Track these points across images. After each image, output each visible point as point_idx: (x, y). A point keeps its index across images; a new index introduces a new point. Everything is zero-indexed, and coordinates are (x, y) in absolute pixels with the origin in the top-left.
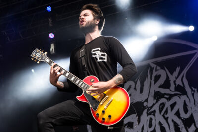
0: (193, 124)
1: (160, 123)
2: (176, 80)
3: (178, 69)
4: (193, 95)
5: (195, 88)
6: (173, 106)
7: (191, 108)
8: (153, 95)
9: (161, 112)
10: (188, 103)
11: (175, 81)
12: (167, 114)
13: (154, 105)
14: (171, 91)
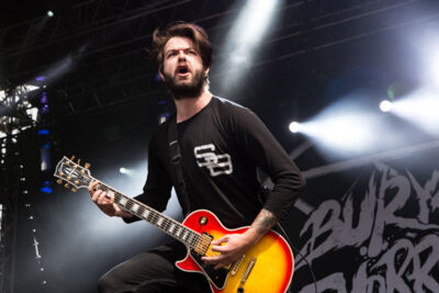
2: (433, 199)
3: (436, 174)
6: (424, 256)
8: (381, 232)
9: (397, 269)
11: (429, 202)
12: (411, 273)
13: (383, 252)
14: (420, 222)
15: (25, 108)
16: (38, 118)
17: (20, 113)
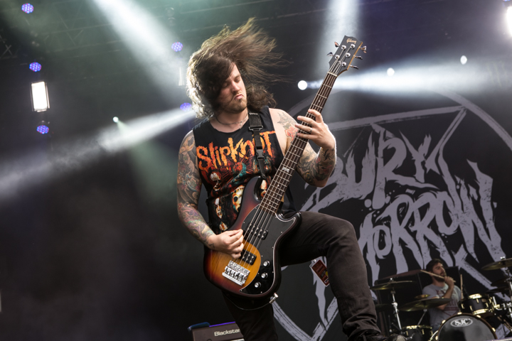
0: (462, 246)
1: (402, 242)
2: (427, 162)
3: (428, 140)
4: (458, 191)
5: (461, 178)
6: (423, 210)
7: (457, 215)
8: (383, 187)
9: (400, 220)
10: (450, 207)
11: (423, 163)
12: (413, 225)
13: (386, 205)
14: (417, 181)
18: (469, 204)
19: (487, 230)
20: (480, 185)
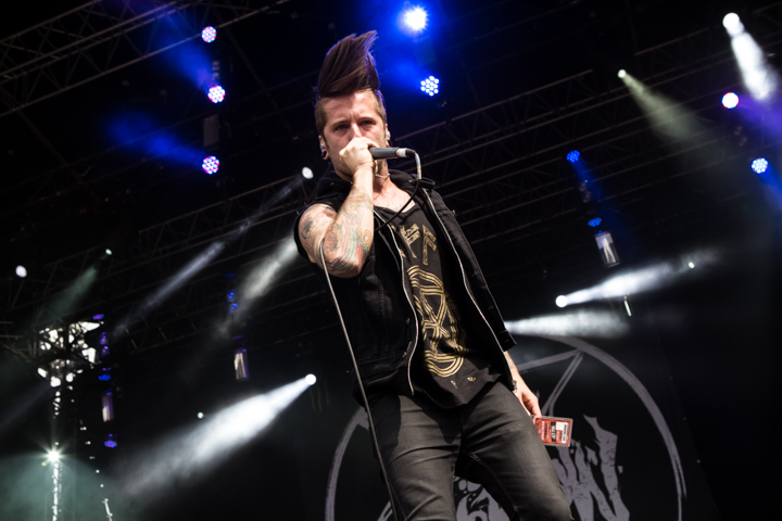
4: (573, 456)
5: (577, 440)
15: (81, 349)
16: (96, 360)
17: (76, 354)
18: (586, 471)
19: (610, 503)
20: (600, 445)
